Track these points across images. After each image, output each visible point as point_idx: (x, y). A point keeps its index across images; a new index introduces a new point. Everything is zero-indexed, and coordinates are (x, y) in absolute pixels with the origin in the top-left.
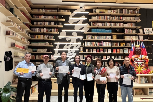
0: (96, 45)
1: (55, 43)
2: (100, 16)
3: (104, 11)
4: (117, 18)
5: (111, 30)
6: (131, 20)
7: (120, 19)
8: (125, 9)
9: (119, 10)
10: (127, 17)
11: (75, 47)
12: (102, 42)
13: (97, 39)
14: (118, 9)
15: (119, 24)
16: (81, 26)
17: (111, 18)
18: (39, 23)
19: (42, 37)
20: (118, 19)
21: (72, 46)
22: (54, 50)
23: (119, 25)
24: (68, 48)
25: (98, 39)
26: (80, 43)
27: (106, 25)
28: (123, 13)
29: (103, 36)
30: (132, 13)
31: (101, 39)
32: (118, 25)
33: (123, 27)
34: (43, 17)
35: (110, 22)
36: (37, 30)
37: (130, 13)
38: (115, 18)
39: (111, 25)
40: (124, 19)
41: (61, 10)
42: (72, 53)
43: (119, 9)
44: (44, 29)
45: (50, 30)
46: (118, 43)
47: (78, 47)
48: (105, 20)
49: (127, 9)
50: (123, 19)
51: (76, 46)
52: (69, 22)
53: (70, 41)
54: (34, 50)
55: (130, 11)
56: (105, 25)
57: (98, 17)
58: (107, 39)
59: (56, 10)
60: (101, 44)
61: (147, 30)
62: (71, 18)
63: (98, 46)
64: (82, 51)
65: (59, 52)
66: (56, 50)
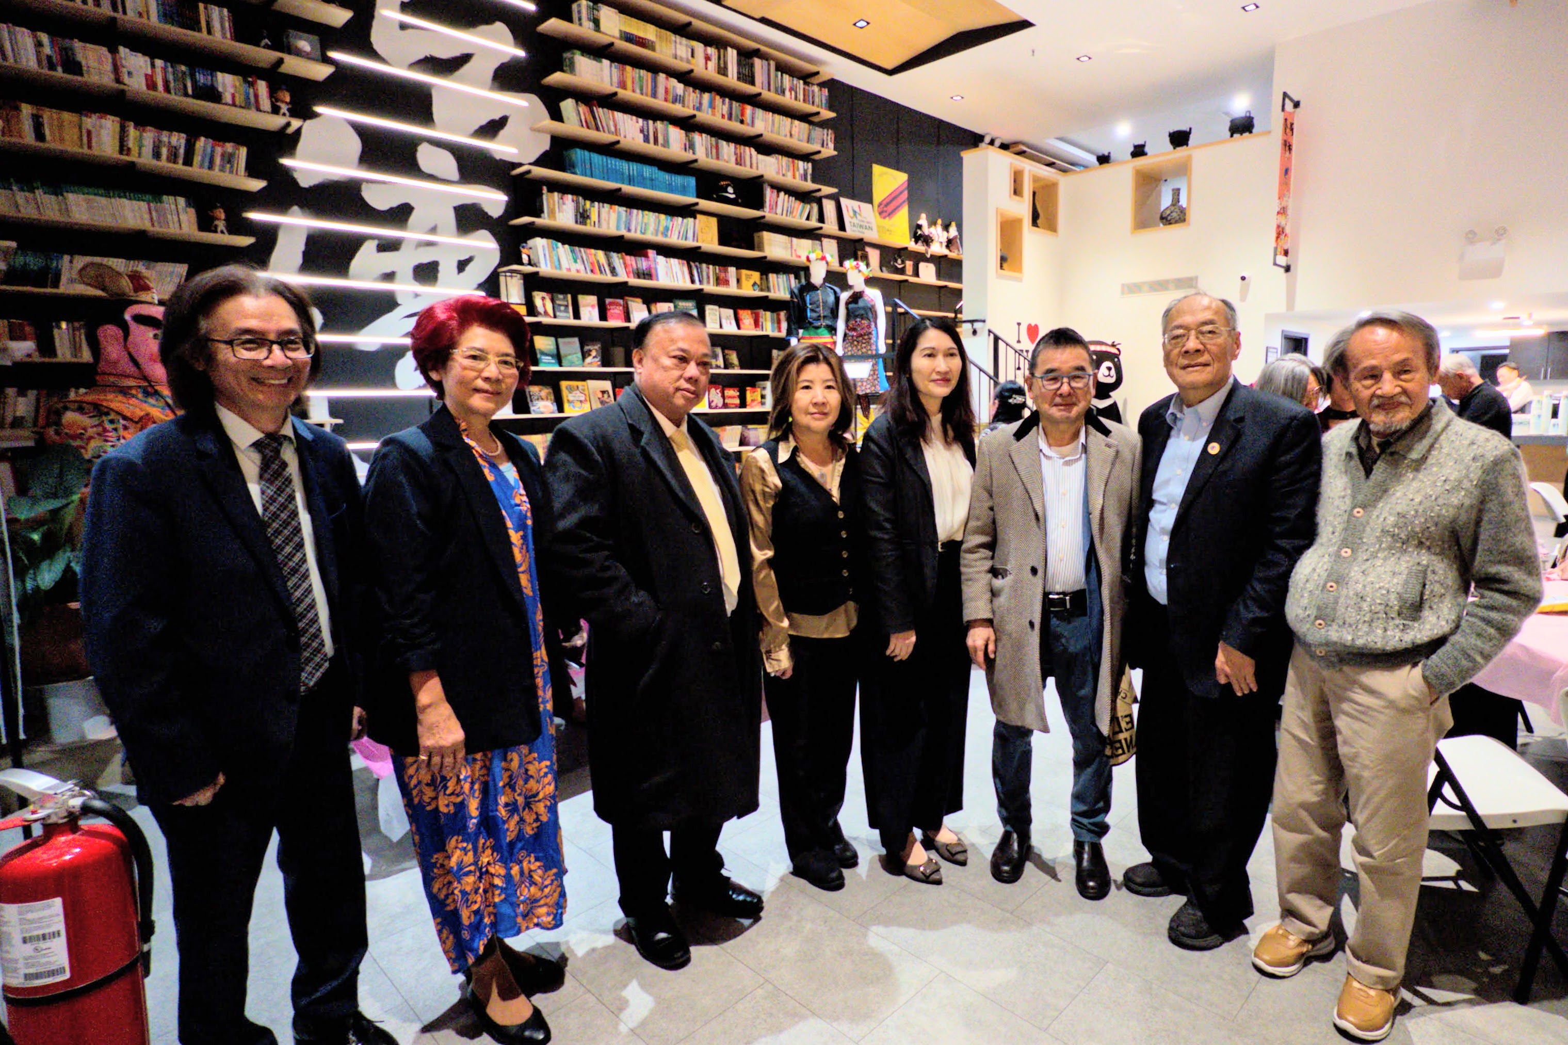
0: (613, 271)
1: (259, 215)
2: (629, 68)
3: (648, 32)
4: (722, 106)
5: (692, 181)
7: (742, 122)
8: (765, 62)
9: (732, 56)
10: (777, 117)
12: (652, 253)
13: (618, 228)
14: (730, 51)
15: (732, 145)
17: (692, 96)
19: (101, 138)
20: (730, 117)
23: (733, 159)
25: (623, 232)
26: (485, 244)
27: (666, 143)
28: (752, 82)
29: (652, 217)
30: (796, 98)
31: (641, 235)
32: (728, 156)
33: (754, 172)
35: (688, 124)
37: (787, 94)
38: (712, 106)
39: (691, 146)
40: (762, 124)
43: (732, 46)
44: (111, 49)
45: (200, 78)
46: (731, 270)
47: (477, 273)
48: (659, 103)
49: (772, 63)
50: (753, 124)
52: (375, 39)
53: (400, 215)
55: (786, 79)
56: (661, 139)
57: (614, 71)
58: (675, 239)
60: (642, 264)
61: (855, 212)
62: (387, 12)
63: (622, 276)
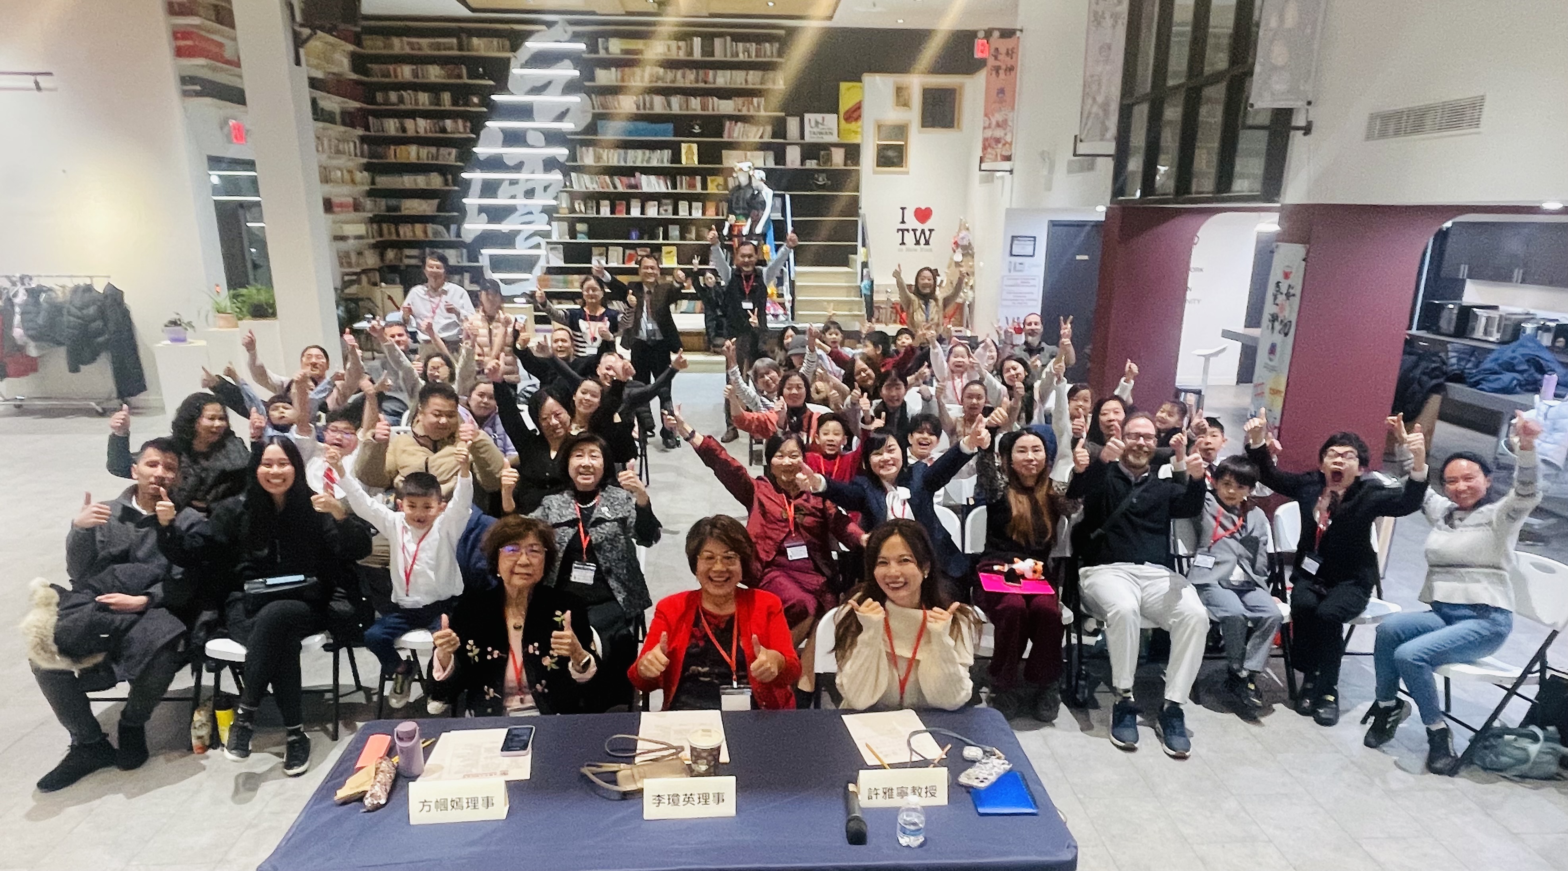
0: (615, 187)
1: (464, 175)
2: (626, 68)
5: (671, 126)
6: (746, 81)
7: (706, 83)
8: (722, 38)
9: (697, 41)
10: (733, 71)
11: (539, 191)
12: (637, 174)
13: (619, 162)
14: (695, 39)
15: (699, 99)
16: (561, 104)
17: (670, 74)
18: (393, 96)
19: (413, 153)
20: (697, 81)
21: (529, 186)
22: (464, 200)
23: (699, 107)
24: (513, 197)
25: (622, 164)
26: (556, 176)
27: (652, 107)
28: (713, 55)
29: (640, 152)
30: (749, 56)
31: (632, 164)
32: (695, 105)
33: (717, 111)
34: (406, 72)
35: (667, 92)
36: (391, 126)
37: (741, 55)
38: (684, 77)
39: (669, 104)
40: (722, 79)
41: (475, 41)
42: (531, 213)
43: (697, 36)
44: (414, 119)
45: (441, 124)
46: (698, 178)
47: (552, 191)
48: (646, 84)
49: (728, 38)
50: (714, 83)
51: (546, 188)
52: (510, 86)
53: (519, 167)
54: (393, 202)
55: (740, 45)
56: (648, 105)
57: (617, 72)
58: (654, 163)
59: (454, 41)
60: (632, 181)
61: (817, 123)
62: (516, 71)
63: (621, 189)
64: (567, 211)
65: (482, 209)
66: (471, 202)
